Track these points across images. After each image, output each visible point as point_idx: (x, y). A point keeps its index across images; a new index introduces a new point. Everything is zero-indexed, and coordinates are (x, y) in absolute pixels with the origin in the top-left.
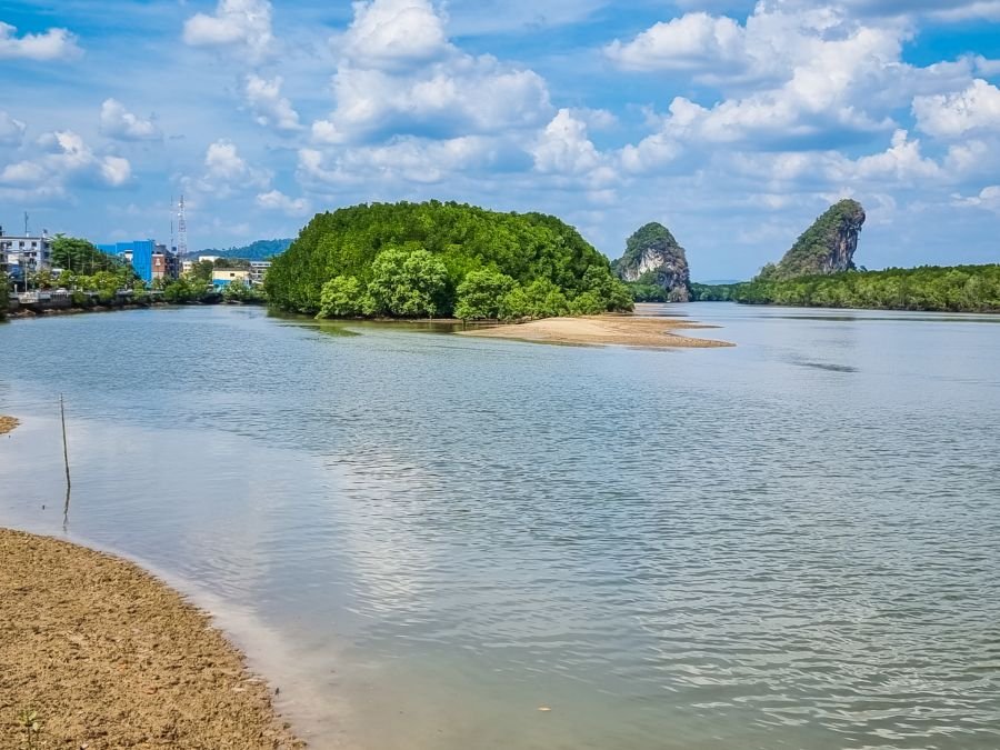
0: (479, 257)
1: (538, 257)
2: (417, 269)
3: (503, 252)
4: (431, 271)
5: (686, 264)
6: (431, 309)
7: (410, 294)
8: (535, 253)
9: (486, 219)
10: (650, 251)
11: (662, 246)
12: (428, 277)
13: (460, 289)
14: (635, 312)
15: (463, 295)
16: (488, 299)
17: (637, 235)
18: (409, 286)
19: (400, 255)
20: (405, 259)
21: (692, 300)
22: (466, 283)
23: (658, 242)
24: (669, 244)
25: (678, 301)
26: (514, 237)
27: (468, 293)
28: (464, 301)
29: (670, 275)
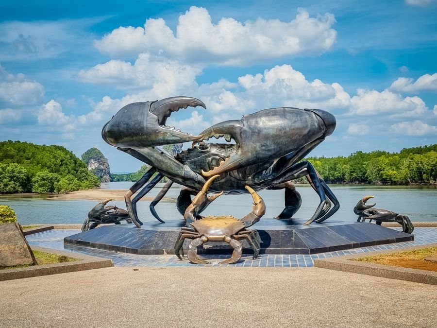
0: (40, 165)
1: (62, 165)
2: (13, 171)
3: (49, 163)
4: (19, 172)
5: (109, 166)
6: (20, 189)
7: (9, 183)
8: (61, 163)
9: (38, 149)
10: (92, 160)
11: (98, 158)
12: (18, 175)
13: (33, 180)
14: (101, 187)
15: (35, 182)
16: (47, 184)
17: (87, 153)
18: (8, 179)
19: (4, 165)
20: (6, 167)
21: (111, 181)
22: (37, 177)
23: (96, 156)
24: (101, 157)
25: (106, 182)
26: (51, 156)
27: (38, 181)
28: (36, 185)
29: (102, 170)
